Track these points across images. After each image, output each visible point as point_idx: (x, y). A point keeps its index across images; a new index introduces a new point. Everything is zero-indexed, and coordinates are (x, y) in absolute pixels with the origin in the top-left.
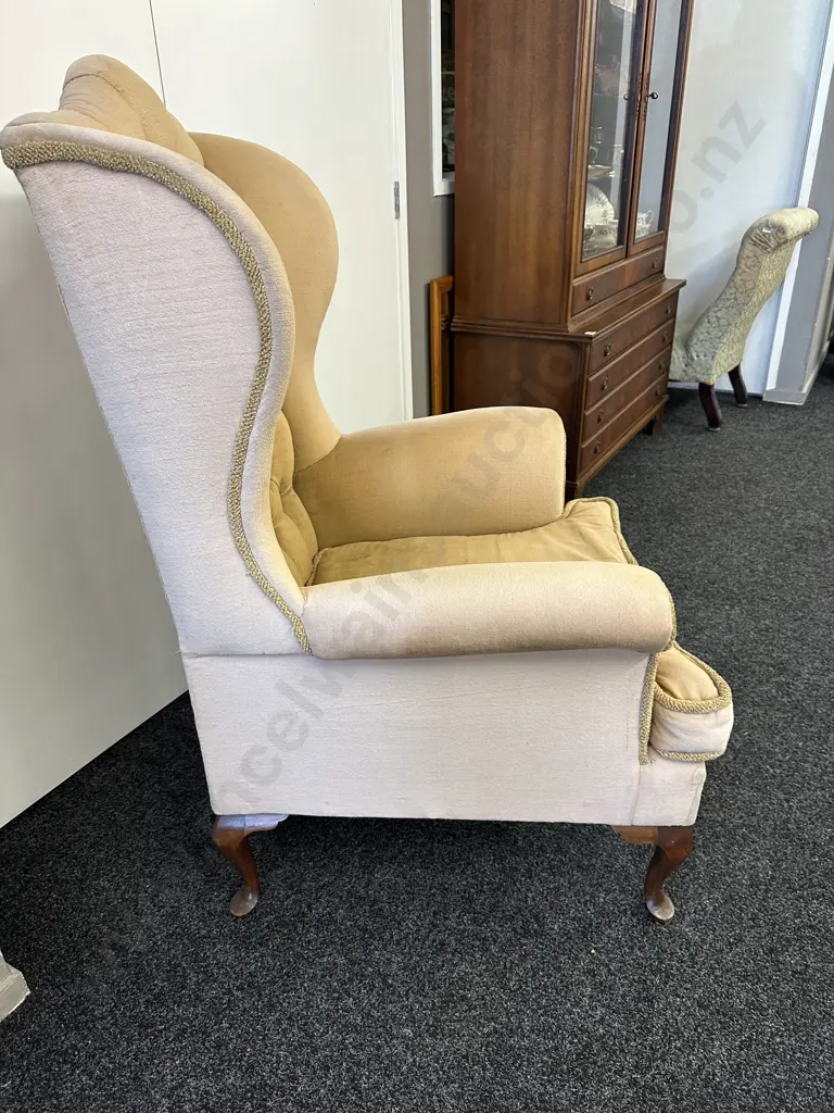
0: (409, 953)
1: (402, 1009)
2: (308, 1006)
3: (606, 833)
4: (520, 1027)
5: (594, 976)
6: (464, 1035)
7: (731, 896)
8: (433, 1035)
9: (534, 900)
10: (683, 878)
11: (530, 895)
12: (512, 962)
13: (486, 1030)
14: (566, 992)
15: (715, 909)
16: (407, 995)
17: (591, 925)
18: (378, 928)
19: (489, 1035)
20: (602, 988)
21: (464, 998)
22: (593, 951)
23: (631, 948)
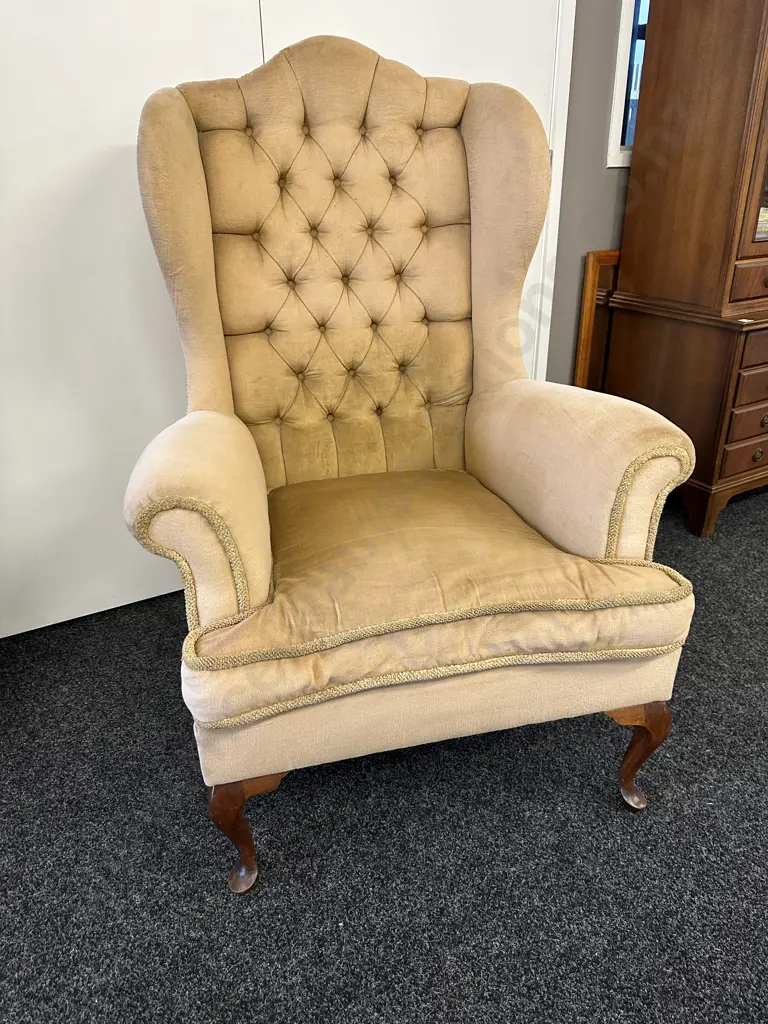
0: (198, 841)
1: (151, 879)
2: (96, 839)
3: (458, 830)
4: (221, 949)
5: (320, 946)
6: (173, 928)
7: (528, 953)
8: (152, 913)
9: (334, 852)
10: (495, 908)
11: (335, 847)
12: (266, 893)
13: (193, 935)
14: (284, 945)
15: (497, 957)
16: (165, 871)
17: (363, 900)
18: (195, 810)
19: (192, 940)
20: (319, 959)
21: (201, 899)
22: (341, 924)
23: (380, 942)
